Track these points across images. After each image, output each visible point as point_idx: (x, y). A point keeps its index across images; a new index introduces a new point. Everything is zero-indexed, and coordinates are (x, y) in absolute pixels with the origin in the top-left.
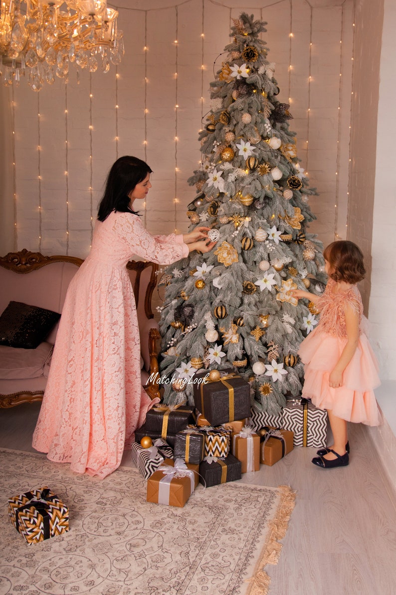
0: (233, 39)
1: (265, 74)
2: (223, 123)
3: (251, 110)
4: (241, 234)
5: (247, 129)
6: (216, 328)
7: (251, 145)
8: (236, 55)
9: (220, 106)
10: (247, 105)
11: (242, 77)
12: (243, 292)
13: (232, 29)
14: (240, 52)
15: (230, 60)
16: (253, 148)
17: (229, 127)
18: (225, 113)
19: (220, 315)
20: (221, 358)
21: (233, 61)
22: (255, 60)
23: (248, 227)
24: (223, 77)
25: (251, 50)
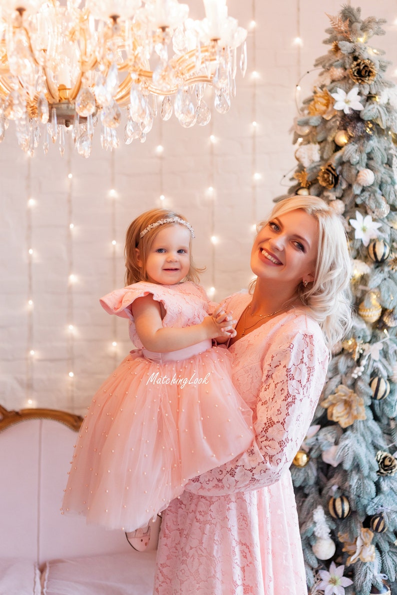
0: (331, 47)
1: (388, 104)
2: (324, 184)
3: (372, 163)
4: (369, 372)
5: (366, 194)
6: (333, 535)
7: (374, 220)
8: (338, 72)
9: (317, 157)
10: (365, 156)
11: (352, 110)
12: (378, 472)
13: (328, 31)
14: (345, 69)
15: (327, 82)
16: (379, 225)
17: (335, 191)
18: (327, 170)
19: (340, 512)
20: (345, 588)
21: (331, 83)
22: (370, 81)
23: (380, 361)
24: (316, 109)
25: (366, 66)
